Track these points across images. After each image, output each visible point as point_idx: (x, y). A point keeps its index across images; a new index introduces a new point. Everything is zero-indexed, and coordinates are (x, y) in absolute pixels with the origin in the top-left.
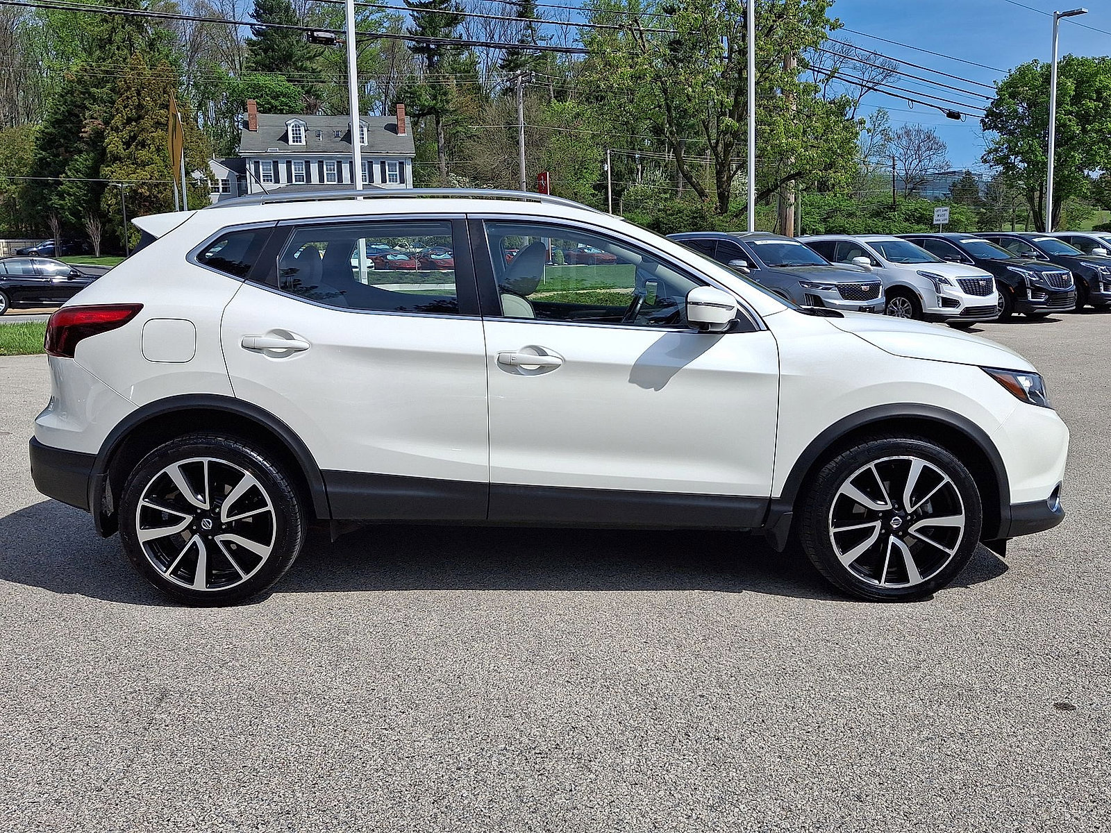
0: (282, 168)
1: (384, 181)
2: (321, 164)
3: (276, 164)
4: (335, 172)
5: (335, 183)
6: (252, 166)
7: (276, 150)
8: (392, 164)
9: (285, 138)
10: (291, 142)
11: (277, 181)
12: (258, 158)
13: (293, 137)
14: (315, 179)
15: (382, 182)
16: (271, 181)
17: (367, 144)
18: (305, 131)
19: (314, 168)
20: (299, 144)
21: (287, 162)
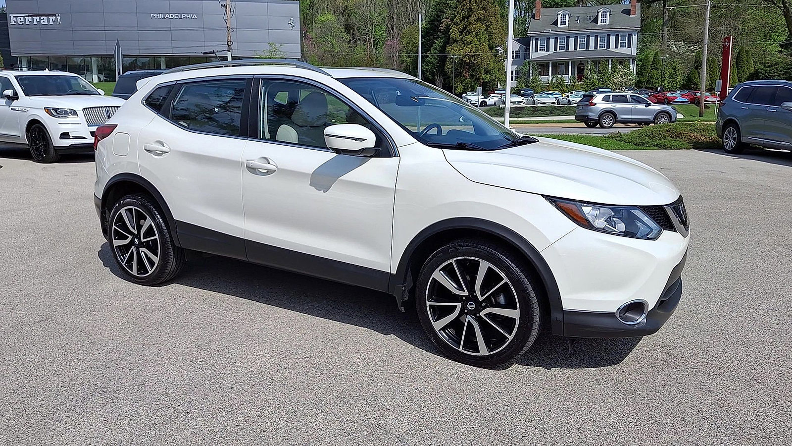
0: (552, 42)
1: (616, 47)
2: (576, 38)
3: (548, 39)
4: (585, 43)
5: (584, 50)
6: (534, 42)
7: (550, 30)
8: (623, 35)
9: (556, 23)
10: (559, 25)
11: (548, 50)
12: (537, 36)
13: (561, 22)
14: (572, 48)
15: (615, 48)
16: (544, 50)
17: (608, 24)
18: (569, 17)
19: (572, 41)
20: (564, 26)
21: (555, 38)
